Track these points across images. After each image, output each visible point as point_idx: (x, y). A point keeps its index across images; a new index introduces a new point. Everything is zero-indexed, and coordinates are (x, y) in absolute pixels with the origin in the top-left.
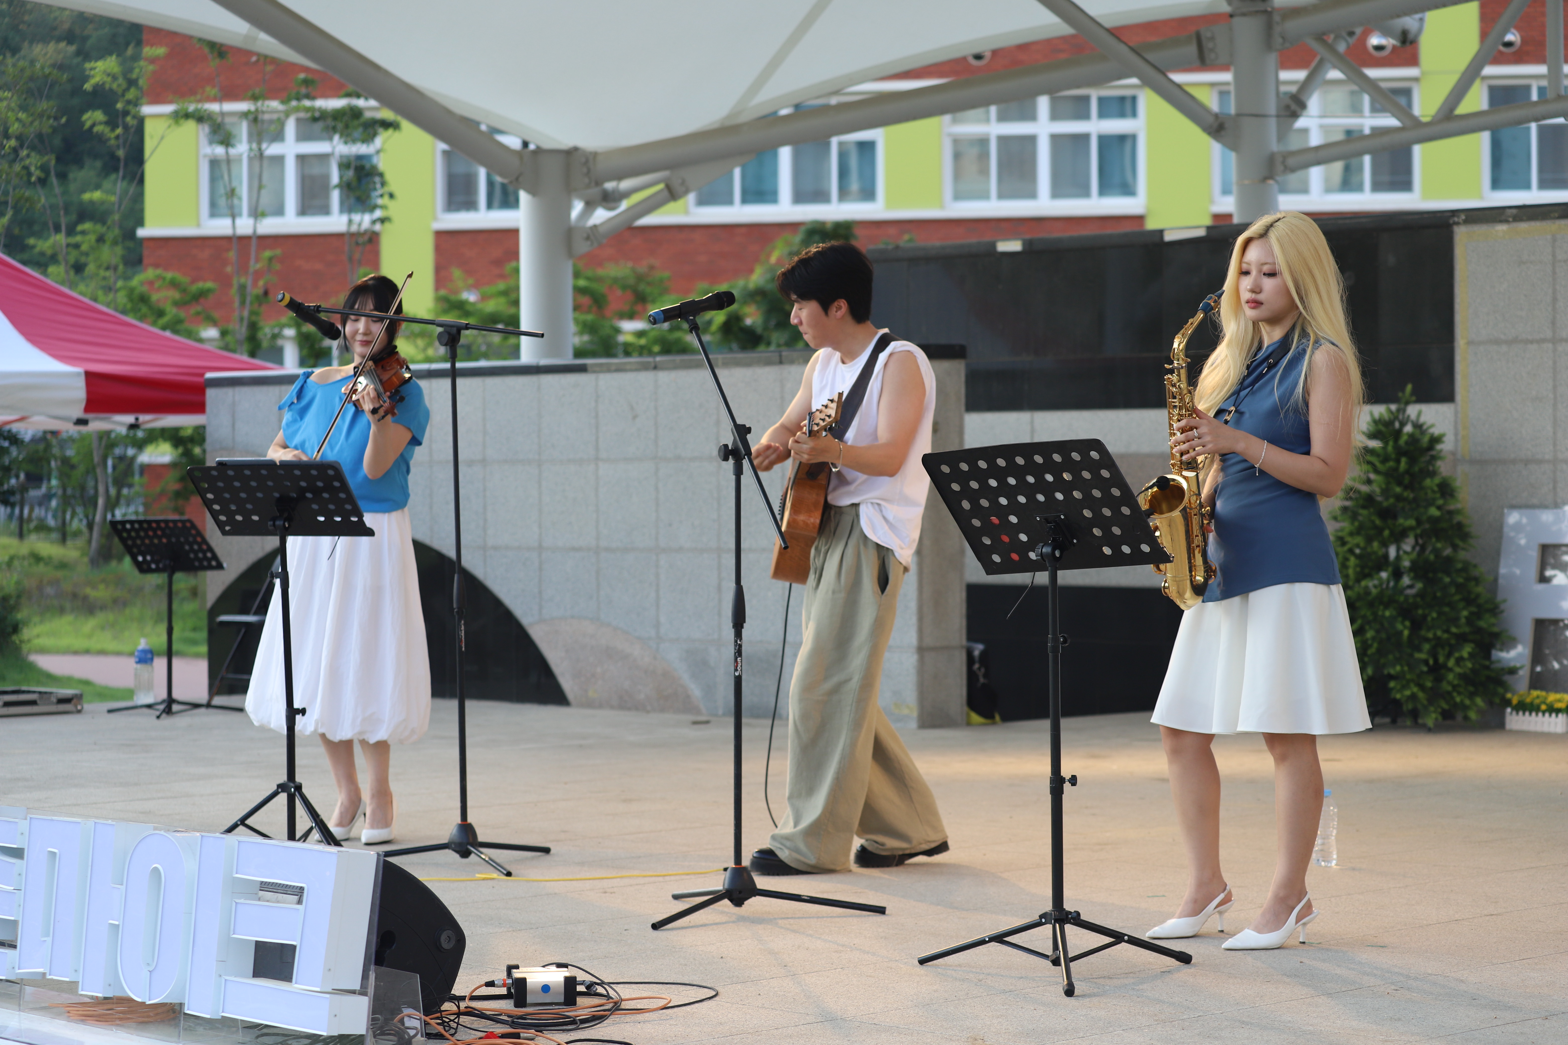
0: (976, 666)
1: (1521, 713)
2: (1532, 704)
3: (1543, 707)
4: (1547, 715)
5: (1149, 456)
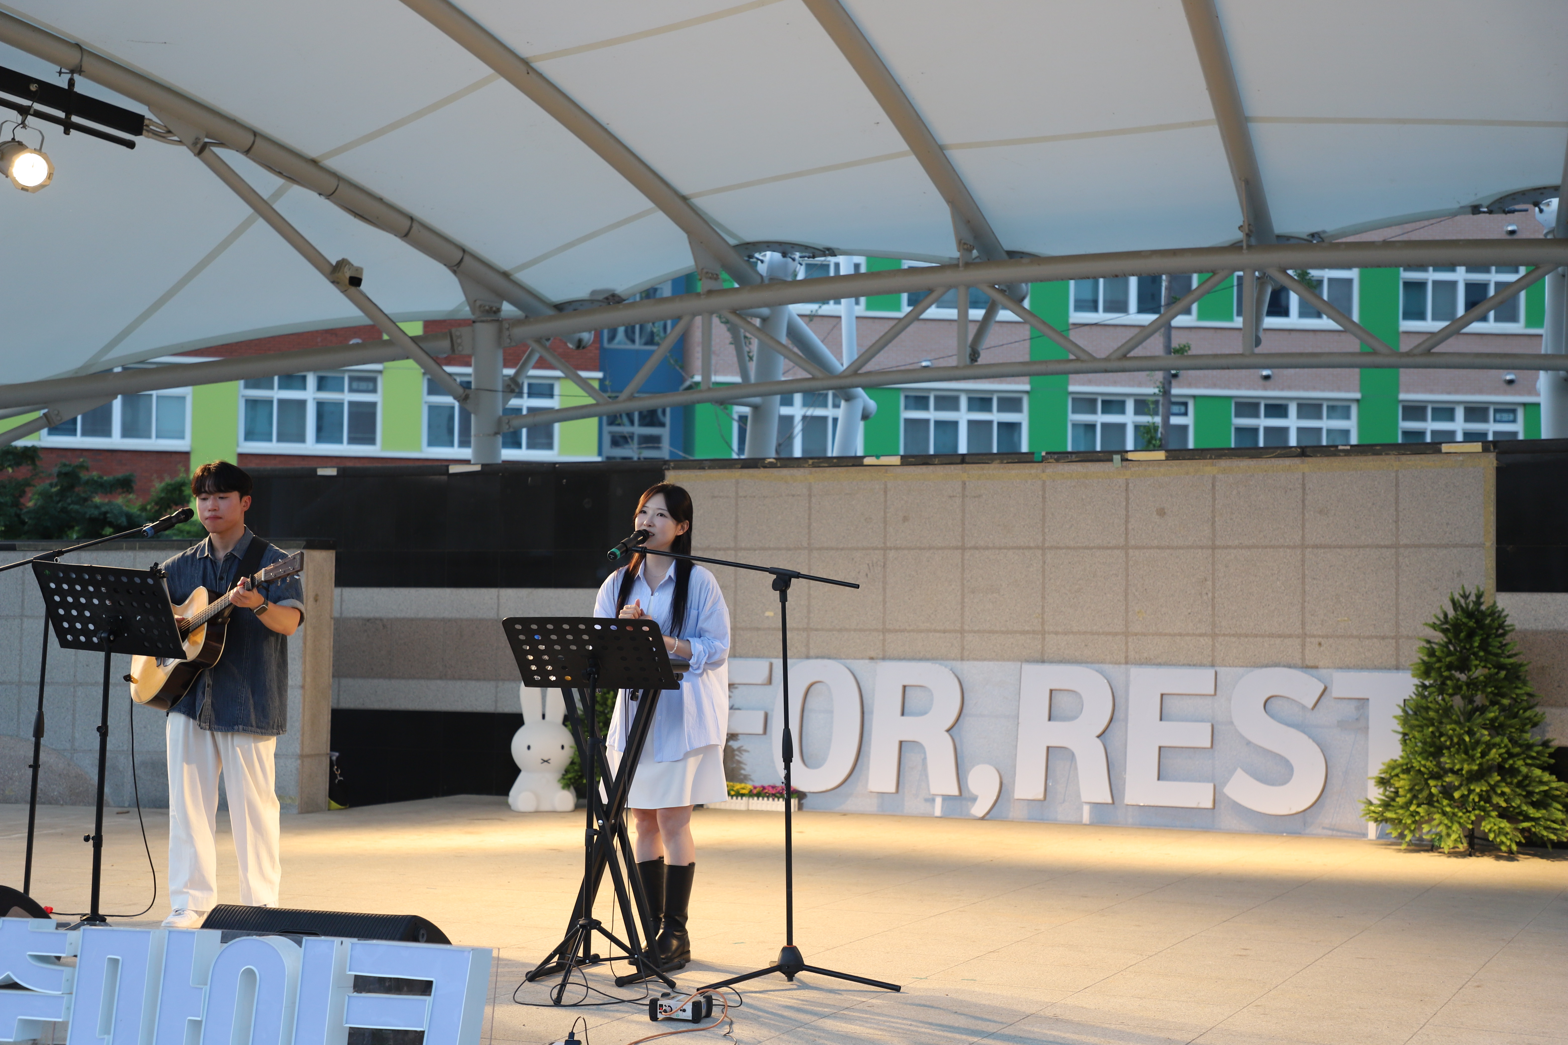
0: (335, 768)
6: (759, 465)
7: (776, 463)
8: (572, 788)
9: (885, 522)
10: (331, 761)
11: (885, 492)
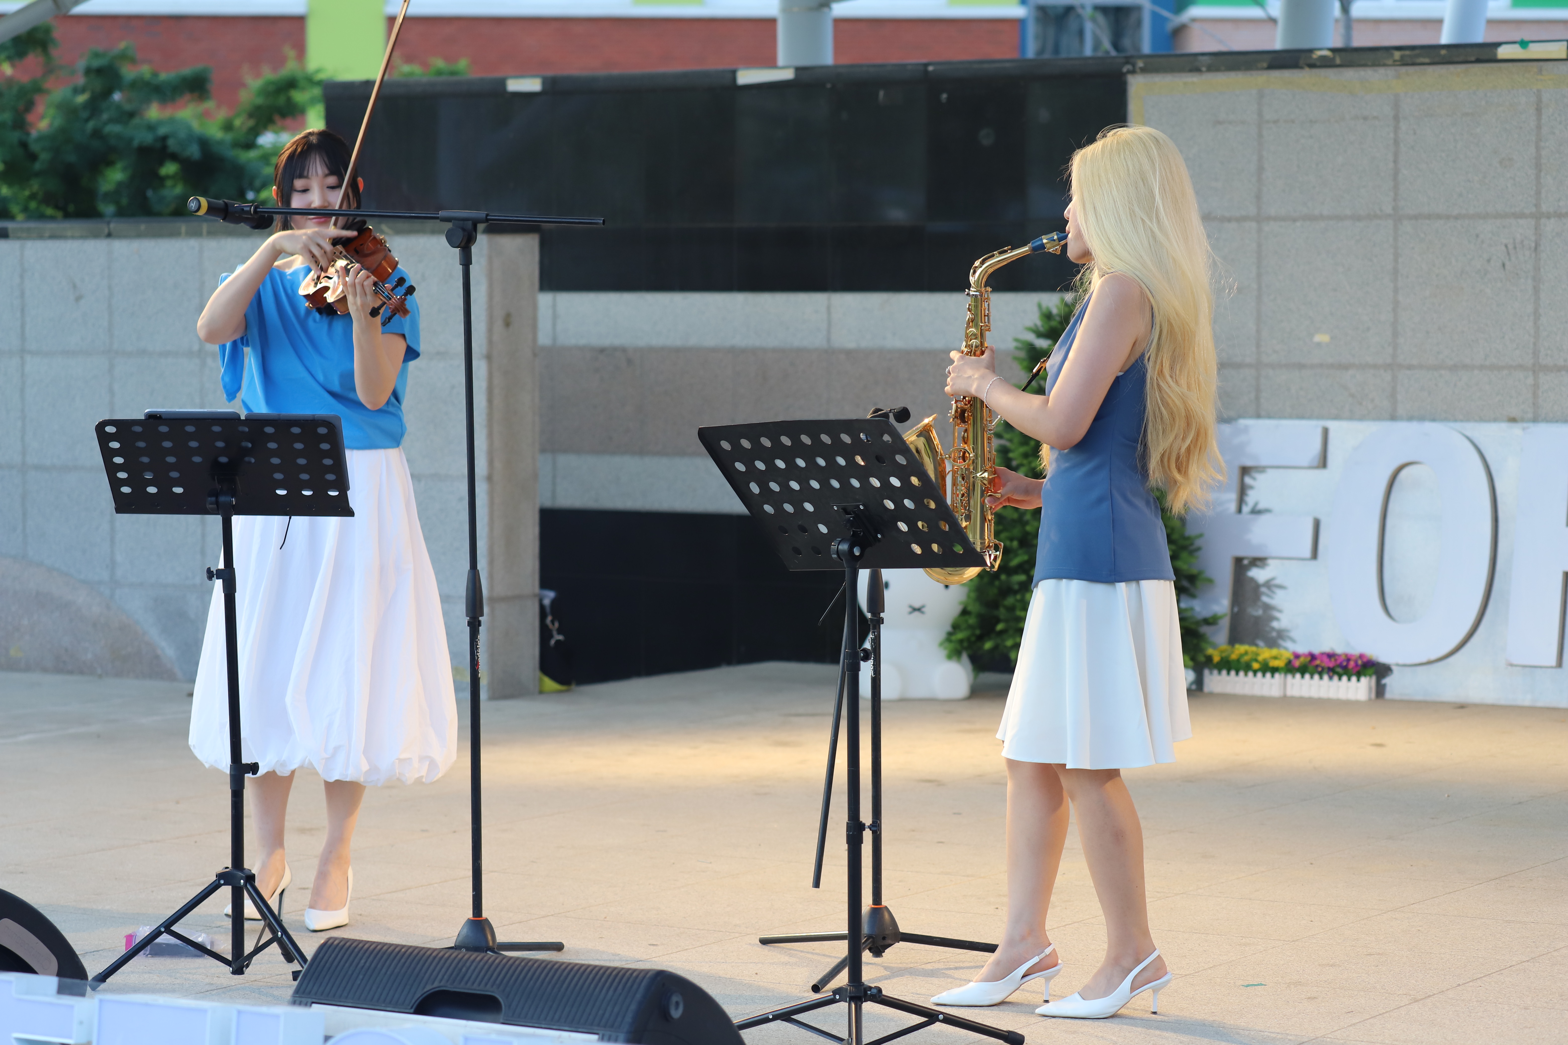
0: (549, 619)
1: (1224, 672)
2: (1238, 661)
3: (1256, 666)
4: (1259, 675)
5: (714, 350)
6: (1301, 62)
7: (1333, 59)
8: (965, 657)
9: (1538, 167)
10: (542, 608)
11: (1539, 111)
